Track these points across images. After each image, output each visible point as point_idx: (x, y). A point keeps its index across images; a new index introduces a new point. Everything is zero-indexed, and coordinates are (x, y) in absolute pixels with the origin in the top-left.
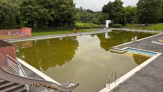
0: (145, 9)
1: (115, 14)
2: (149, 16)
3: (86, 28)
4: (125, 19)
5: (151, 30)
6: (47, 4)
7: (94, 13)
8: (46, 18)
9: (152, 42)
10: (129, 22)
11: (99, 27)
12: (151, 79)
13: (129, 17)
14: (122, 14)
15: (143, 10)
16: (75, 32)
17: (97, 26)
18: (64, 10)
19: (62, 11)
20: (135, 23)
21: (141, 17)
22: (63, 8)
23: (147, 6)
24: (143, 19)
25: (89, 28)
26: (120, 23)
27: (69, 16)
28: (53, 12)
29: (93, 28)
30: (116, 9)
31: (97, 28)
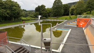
0: (56, 10)
1: (42, 12)
2: (58, 13)
3: (28, 20)
4: (47, 15)
5: (60, 20)
6: (4, 7)
7: (27, 11)
8: (4, 15)
9: (65, 25)
10: (49, 16)
11: (35, 20)
12: (74, 39)
13: (49, 14)
14: (46, 12)
15: (55, 10)
16: (24, 23)
17: (34, 19)
18: (16, 10)
19: (14, 11)
20: (52, 16)
21: (55, 14)
22: (14, 9)
23: (56, 8)
24: (56, 14)
25: (30, 20)
26: (45, 17)
27: (18, 14)
28: (8, 11)
29: (32, 20)
30: (42, 9)
31: (34, 20)
